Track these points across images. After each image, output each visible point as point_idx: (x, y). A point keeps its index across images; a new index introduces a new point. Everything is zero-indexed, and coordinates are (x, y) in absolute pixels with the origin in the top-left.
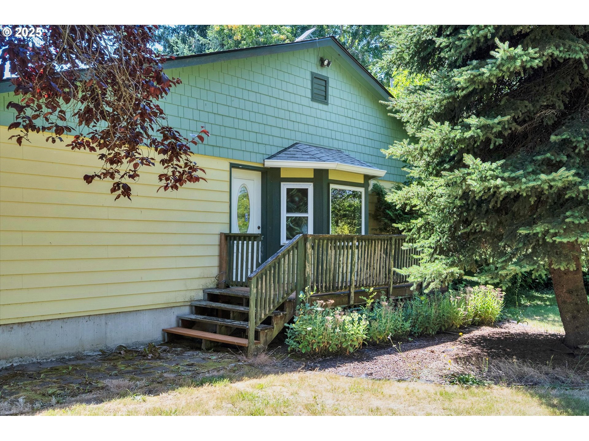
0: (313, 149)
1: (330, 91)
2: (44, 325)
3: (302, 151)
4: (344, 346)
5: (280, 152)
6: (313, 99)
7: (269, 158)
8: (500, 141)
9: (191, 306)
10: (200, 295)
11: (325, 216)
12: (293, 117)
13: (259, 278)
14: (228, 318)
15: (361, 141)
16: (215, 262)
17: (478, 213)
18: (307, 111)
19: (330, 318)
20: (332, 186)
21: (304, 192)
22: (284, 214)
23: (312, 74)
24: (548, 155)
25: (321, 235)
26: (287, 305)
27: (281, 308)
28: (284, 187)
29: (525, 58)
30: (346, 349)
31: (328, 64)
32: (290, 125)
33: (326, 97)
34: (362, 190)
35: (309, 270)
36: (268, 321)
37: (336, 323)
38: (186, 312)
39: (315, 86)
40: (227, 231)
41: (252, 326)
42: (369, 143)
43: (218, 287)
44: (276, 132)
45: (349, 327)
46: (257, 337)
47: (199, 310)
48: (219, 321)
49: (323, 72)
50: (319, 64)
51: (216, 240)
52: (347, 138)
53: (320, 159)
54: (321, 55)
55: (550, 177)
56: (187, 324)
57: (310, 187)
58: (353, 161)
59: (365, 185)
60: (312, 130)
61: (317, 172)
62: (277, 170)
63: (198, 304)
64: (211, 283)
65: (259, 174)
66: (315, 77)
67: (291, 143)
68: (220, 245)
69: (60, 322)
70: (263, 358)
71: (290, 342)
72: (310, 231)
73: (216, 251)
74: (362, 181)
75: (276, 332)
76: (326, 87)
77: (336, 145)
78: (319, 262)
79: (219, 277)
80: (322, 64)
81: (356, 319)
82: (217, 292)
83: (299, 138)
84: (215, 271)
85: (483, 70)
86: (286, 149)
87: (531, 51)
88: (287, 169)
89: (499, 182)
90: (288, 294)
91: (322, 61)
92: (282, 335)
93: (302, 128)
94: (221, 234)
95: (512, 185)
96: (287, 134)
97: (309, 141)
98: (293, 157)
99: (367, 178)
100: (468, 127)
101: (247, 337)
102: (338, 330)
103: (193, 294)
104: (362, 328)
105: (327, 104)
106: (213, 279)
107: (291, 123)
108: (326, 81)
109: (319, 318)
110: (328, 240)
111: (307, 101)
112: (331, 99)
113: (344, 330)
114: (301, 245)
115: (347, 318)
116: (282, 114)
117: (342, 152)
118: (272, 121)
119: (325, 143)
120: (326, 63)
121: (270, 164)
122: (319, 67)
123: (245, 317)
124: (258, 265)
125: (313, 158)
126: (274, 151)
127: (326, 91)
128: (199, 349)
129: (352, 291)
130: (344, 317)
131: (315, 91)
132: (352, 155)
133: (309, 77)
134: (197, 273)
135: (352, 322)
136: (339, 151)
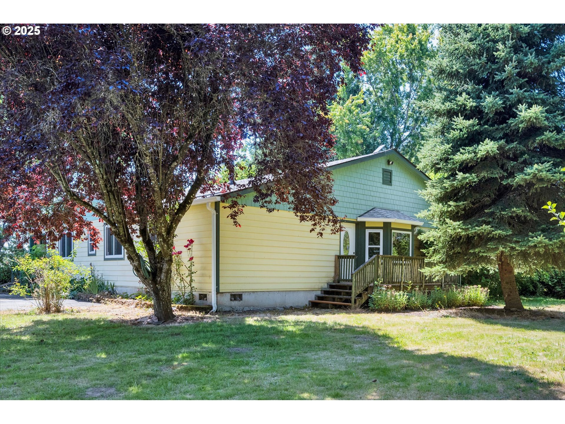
0: (383, 210)
1: (393, 178)
2: (262, 293)
3: (377, 212)
4: (396, 306)
5: (365, 213)
6: (383, 183)
7: (359, 217)
8: (463, 212)
9: (322, 291)
10: (325, 286)
11: (389, 247)
12: (372, 194)
13: (357, 274)
14: (341, 295)
15: (411, 205)
16: (333, 270)
17: (457, 244)
18: (380, 190)
19: (389, 293)
20: (393, 231)
21: (378, 234)
22: (367, 246)
23: (383, 169)
24: (483, 218)
25: (386, 256)
26: (369, 288)
27: (366, 290)
28: (368, 232)
29: (471, 178)
30: (397, 307)
31: (392, 164)
32: (371, 199)
33: (391, 182)
34: (410, 233)
35: (380, 272)
36: (360, 295)
37: (392, 296)
38: (319, 293)
39: (385, 176)
40: (339, 254)
41: (353, 297)
42: (416, 206)
43: (334, 282)
44: (363, 202)
45: (398, 297)
46: (355, 302)
47: (326, 292)
48: (337, 296)
49: (389, 168)
50: (387, 163)
51: (333, 259)
52: (403, 204)
53: (386, 217)
54: (388, 159)
55: (480, 228)
56: (320, 298)
57: (381, 232)
58: (405, 217)
59: (412, 230)
60: (383, 200)
61: (385, 223)
62: (364, 223)
63: (325, 290)
64: (331, 280)
65: (354, 225)
66: (385, 171)
67: (371, 208)
68: (335, 261)
69: (268, 293)
70: (358, 310)
71: (370, 304)
72: (381, 253)
73: (333, 264)
74: (410, 228)
75: (364, 301)
76: (391, 176)
77: (396, 208)
78: (385, 269)
79: (334, 277)
80: (389, 163)
81: (402, 294)
82: (334, 284)
83: (376, 205)
84: (333, 274)
85: (454, 182)
86: (368, 211)
87: (473, 175)
88: (369, 222)
89: (460, 230)
90: (370, 283)
91: (388, 162)
92: (367, 302)
93: (377, 199)
94: (336, 256)
95: (466, 231)
96: (369, 203)
97: (381, 206)
98: (372, 216)
99: (413, 226)
100: (450, 206)
101: (351, 302)
102: (393, 299)
103: (322, 285)
104: (404, 299)
105: (391, 185)
106: (332, 278)
107: (371, 198)
108: (390, 173)
109: (384, 292)
110: (389, 258)
111: (380, 184)
112: (393, 182)
113: (396, 299)
114: (376, 260)
115: (397, 294)
116: (367, 193)
117: (399, 212)
118: (361, 197)
119: (390, 207)
120: (391, 163)
121: (360, 219)
122: (387, 165)
123: (350, 294)
124: (355, 269)
125: (383, 216)
126: (363, 212)
127: (391, 178)
128: (328, 308)
129: (402, 284)
130: (396, 293)
131: (385, 179)
132: (405, 213)
133: (381, 171)
134: (324, 275)
135: (400, 295)
136: (398, 211)
